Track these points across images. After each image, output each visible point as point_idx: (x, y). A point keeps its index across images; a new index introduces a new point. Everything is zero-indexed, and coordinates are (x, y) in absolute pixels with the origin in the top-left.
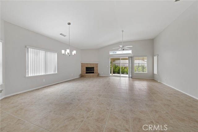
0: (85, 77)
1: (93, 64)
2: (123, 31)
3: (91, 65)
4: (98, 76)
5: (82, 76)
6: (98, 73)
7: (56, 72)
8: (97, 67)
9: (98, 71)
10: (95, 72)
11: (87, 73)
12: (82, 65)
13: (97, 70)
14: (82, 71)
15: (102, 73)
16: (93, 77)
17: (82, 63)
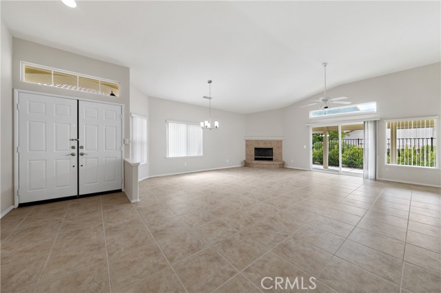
0: (253, 167)
1: (271, 142)
2: (325, 65)
3: (265, 143)
4: (283, 167)
5: (246, 165)
6: (281, 160)
7: (202, 154)
8: (280, 147)
9: (282, 156)
10: (274, 158)
11: (256, 159)
12: (248, 143)
13: (281, 154)
14: (247, 155)
15: (292, 161)
16: (268, 168)
17: (246, 141)
